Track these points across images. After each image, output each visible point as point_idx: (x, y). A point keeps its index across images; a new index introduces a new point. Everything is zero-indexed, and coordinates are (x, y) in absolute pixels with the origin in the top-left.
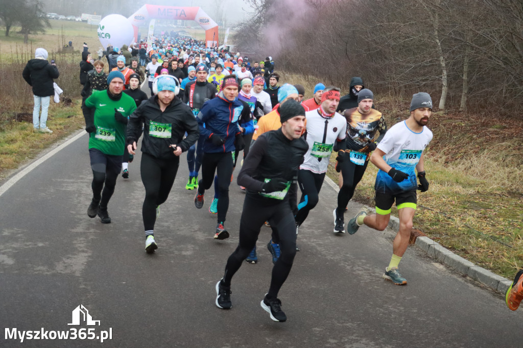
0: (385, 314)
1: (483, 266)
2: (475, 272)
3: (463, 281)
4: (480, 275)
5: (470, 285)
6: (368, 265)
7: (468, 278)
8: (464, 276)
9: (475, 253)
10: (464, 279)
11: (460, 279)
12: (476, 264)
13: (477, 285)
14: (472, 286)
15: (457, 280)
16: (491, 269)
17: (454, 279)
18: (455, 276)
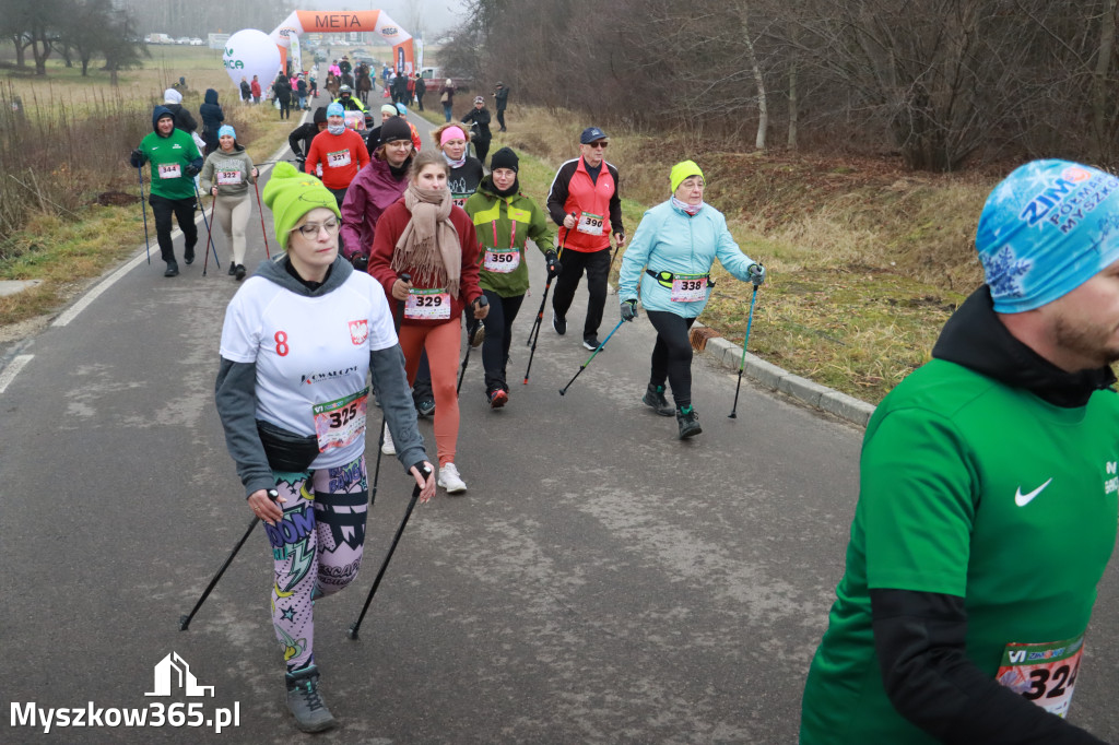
0: (652, 452)
1: (800, 375)
2: (789, 383)
3: (771, 399)
4: (796, 386)
5: (781, 403)
6: (632, 385)
7: (779, 393)
8: (774, 391)
9: (790, 356)
10: (773, 394)
11: (767, 396)
12: (792, 372)
13: (791, 403)
14: (784, 404)
15: (762, 398)
16: (812, 377)
17: (759, 396)
18: (761, 393)
